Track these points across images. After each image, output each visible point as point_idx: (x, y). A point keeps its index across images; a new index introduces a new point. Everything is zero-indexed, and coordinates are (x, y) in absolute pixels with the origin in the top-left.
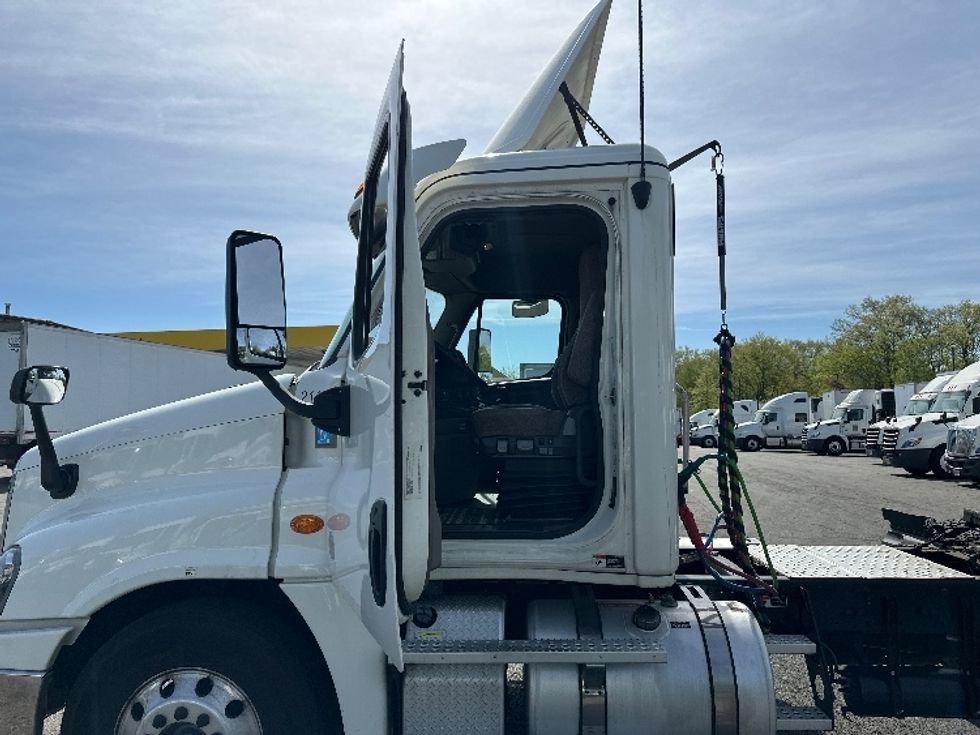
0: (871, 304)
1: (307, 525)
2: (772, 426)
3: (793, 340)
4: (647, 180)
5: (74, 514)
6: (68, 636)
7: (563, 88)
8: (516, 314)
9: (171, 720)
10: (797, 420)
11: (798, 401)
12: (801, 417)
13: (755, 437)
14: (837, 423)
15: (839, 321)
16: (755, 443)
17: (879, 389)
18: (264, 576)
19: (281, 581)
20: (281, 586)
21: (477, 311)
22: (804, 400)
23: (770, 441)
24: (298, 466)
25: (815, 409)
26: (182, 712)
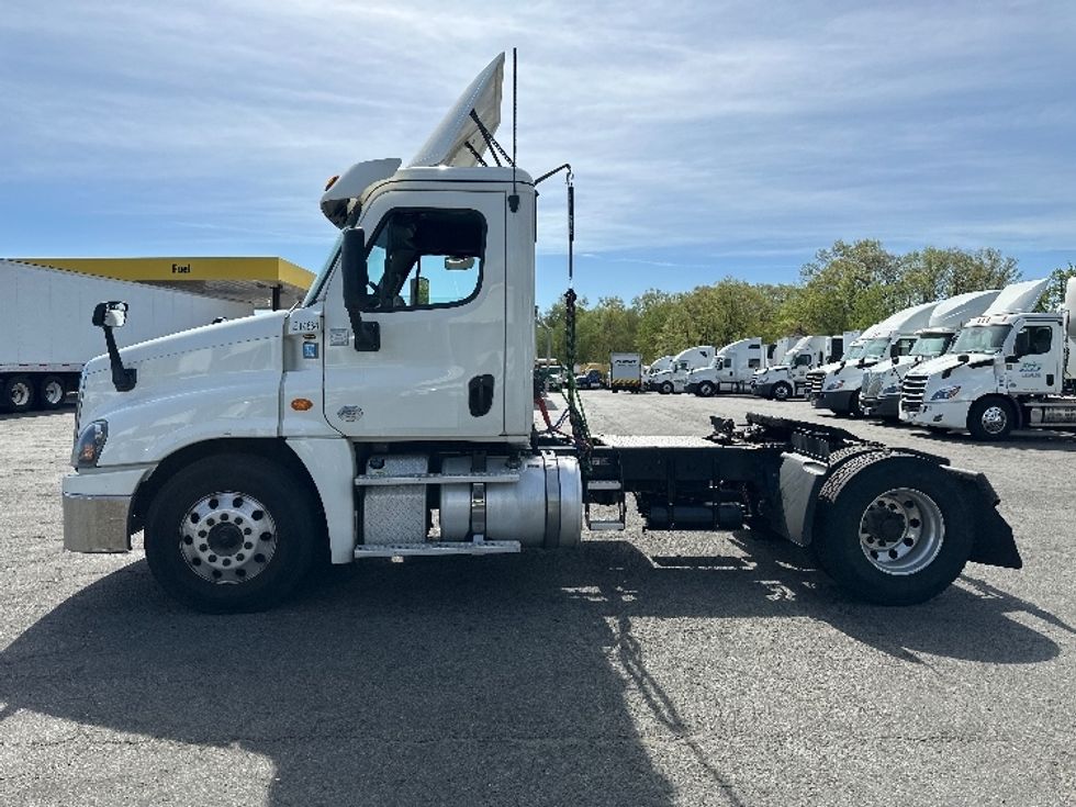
0: (841, 248)
1: (302, 405)
2: (726, 371)
3: (765, 284)
4: (518, 194)
5: (130, 402)
6: (146, 473)
7: (473, 114)
8: (448, 267)
9: (218, 521)
10: (750, 366)
11: (752, 347)
12: (754, 363)
13: (709, 383)
14: (786, 369)
15: (809, 265)
16: (710, 389)
17: (831, 335)
18: (275, 435)
19: (285, 438)
20: (287, 441)
21: (416, 264)
22: (757, 347)
23: (723, 387)
24: (293, 370)
25: (770, 356)
26: (225, 517)
